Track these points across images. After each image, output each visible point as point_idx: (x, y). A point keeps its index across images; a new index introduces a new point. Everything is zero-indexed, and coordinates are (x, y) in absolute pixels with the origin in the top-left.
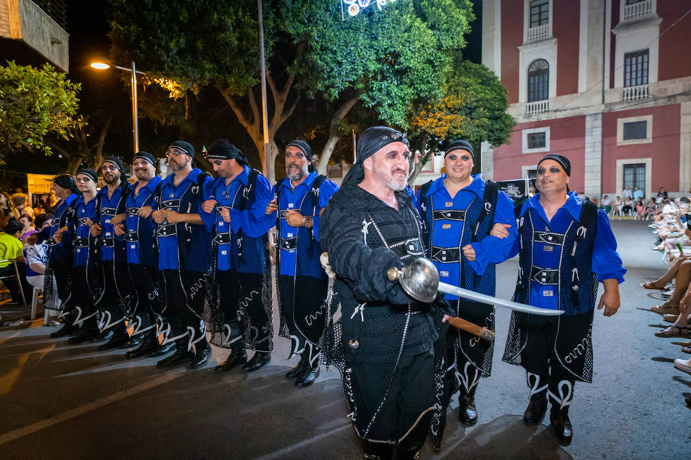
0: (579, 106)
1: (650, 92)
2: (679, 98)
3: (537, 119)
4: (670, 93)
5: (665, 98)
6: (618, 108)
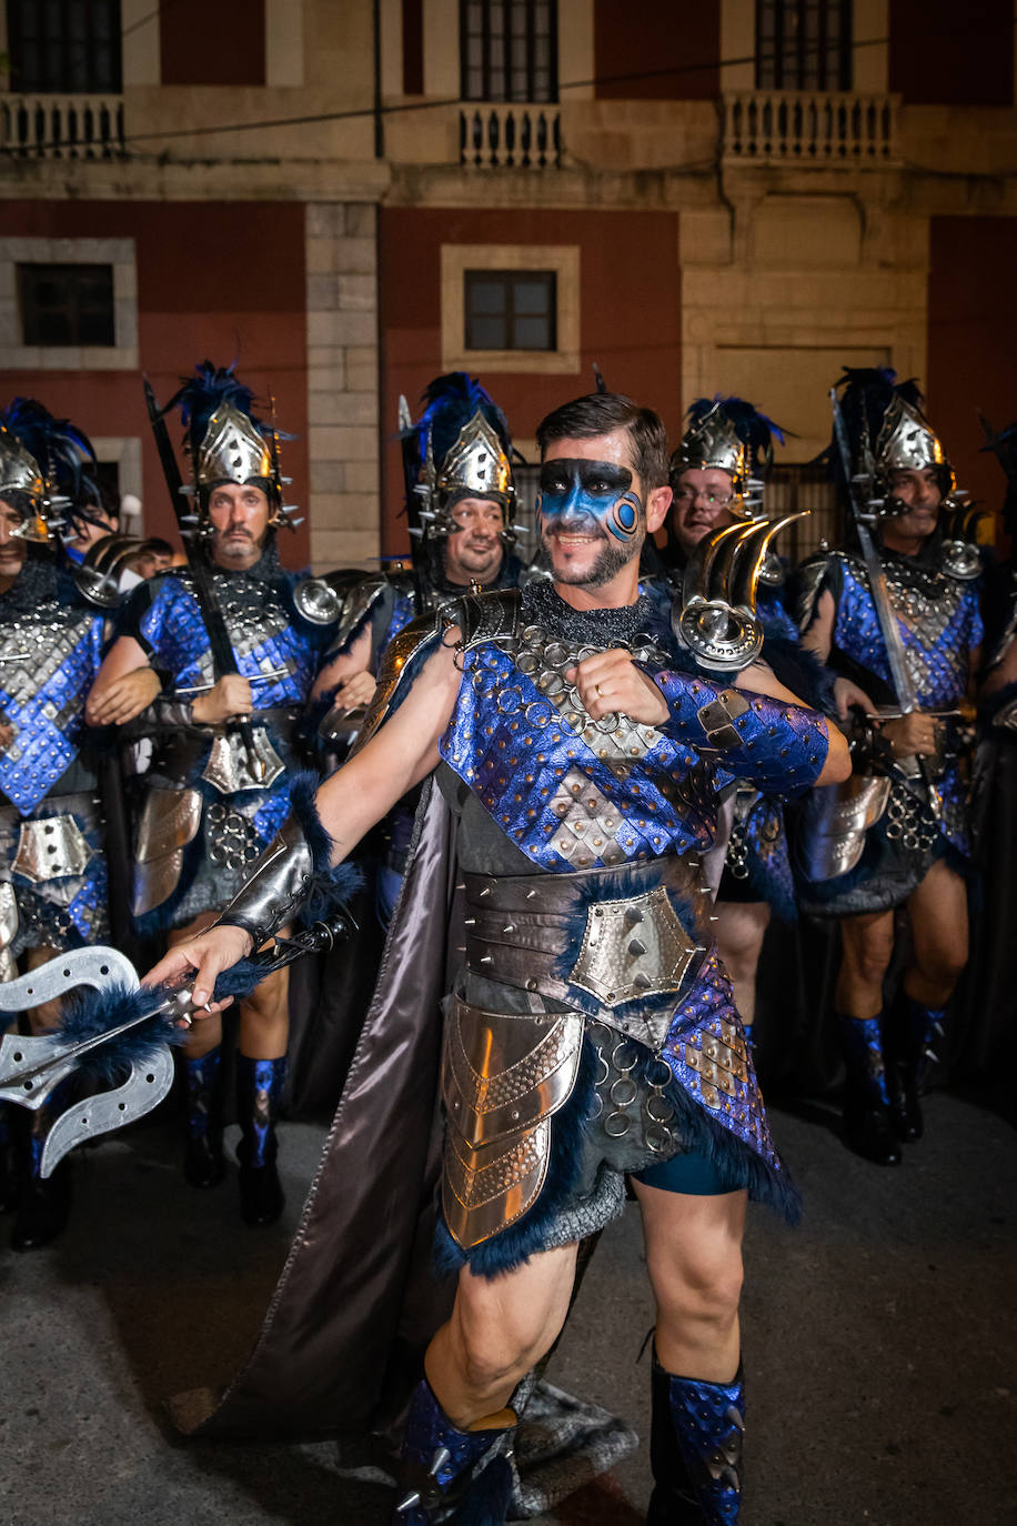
0: (272, 153)
1: (569, 140)
2: (675, 187)
3: (70, 189)
4: (639, 163)
5: (624, 176)
6: (446, 195)
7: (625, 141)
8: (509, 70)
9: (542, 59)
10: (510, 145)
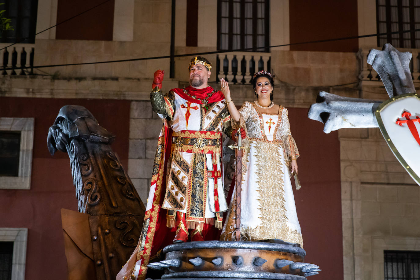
4: (315, 83)
5: (307, 90)
7: (307, 71)
8: (243, 35)
9: (261, 29)
10: (244, 73)
